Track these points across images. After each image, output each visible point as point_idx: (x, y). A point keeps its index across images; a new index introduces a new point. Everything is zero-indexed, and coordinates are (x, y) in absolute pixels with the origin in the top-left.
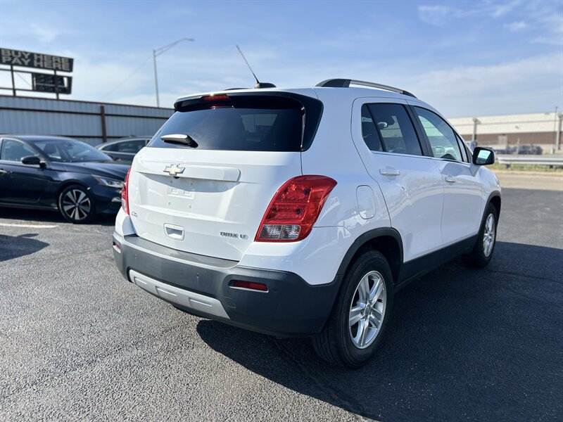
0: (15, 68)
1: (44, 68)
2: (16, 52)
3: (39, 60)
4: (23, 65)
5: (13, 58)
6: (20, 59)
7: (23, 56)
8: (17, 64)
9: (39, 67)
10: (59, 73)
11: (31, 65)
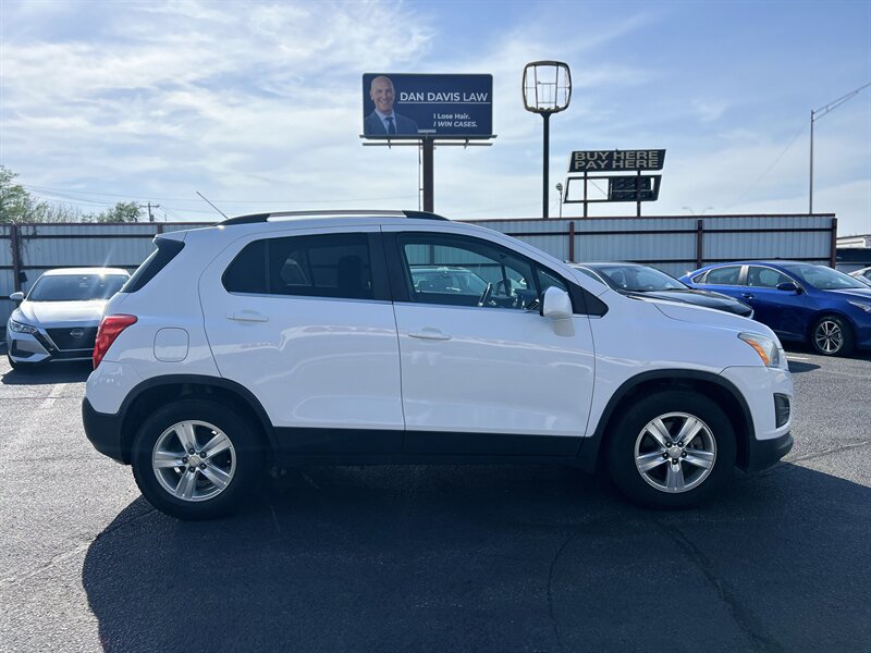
0: (590, 174)
1: (625, 169)
2: (592, 153)
3: (618, 160)
4: (599, 169)
5: (587, 161)
6: (595, 161)
7: (600, 157)
8: (592, 169)
9: (618, 169)
10: (643, 173)
11: (609, 168)
